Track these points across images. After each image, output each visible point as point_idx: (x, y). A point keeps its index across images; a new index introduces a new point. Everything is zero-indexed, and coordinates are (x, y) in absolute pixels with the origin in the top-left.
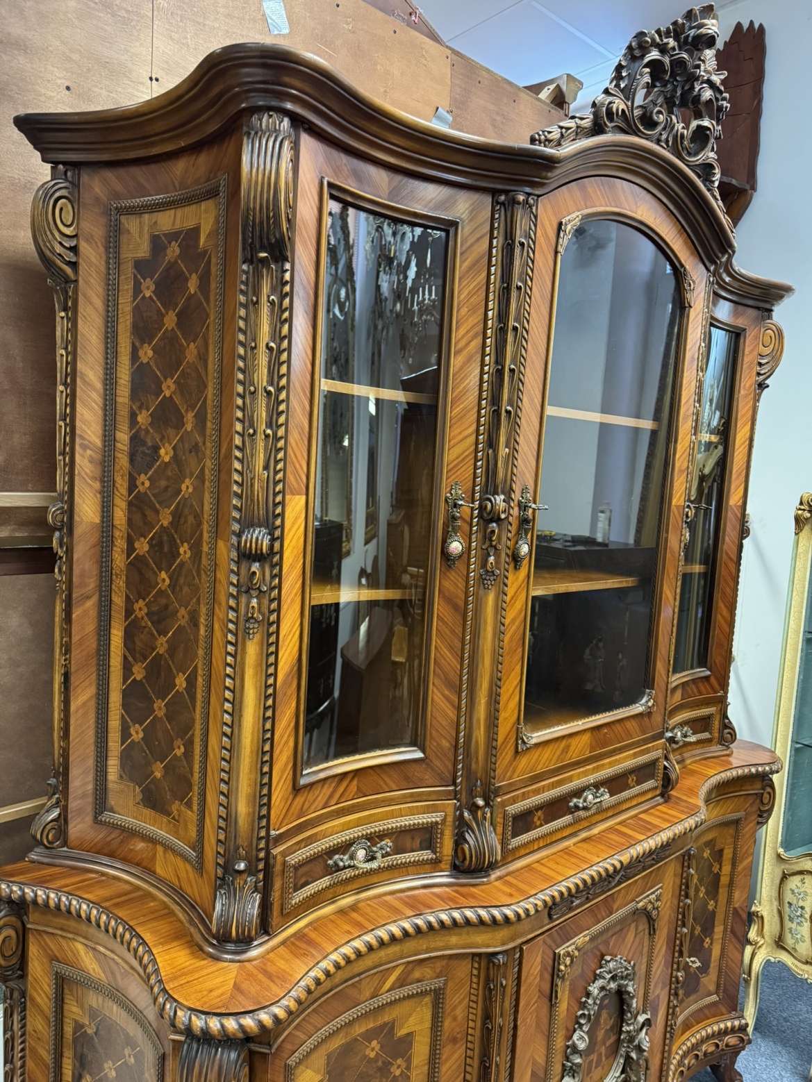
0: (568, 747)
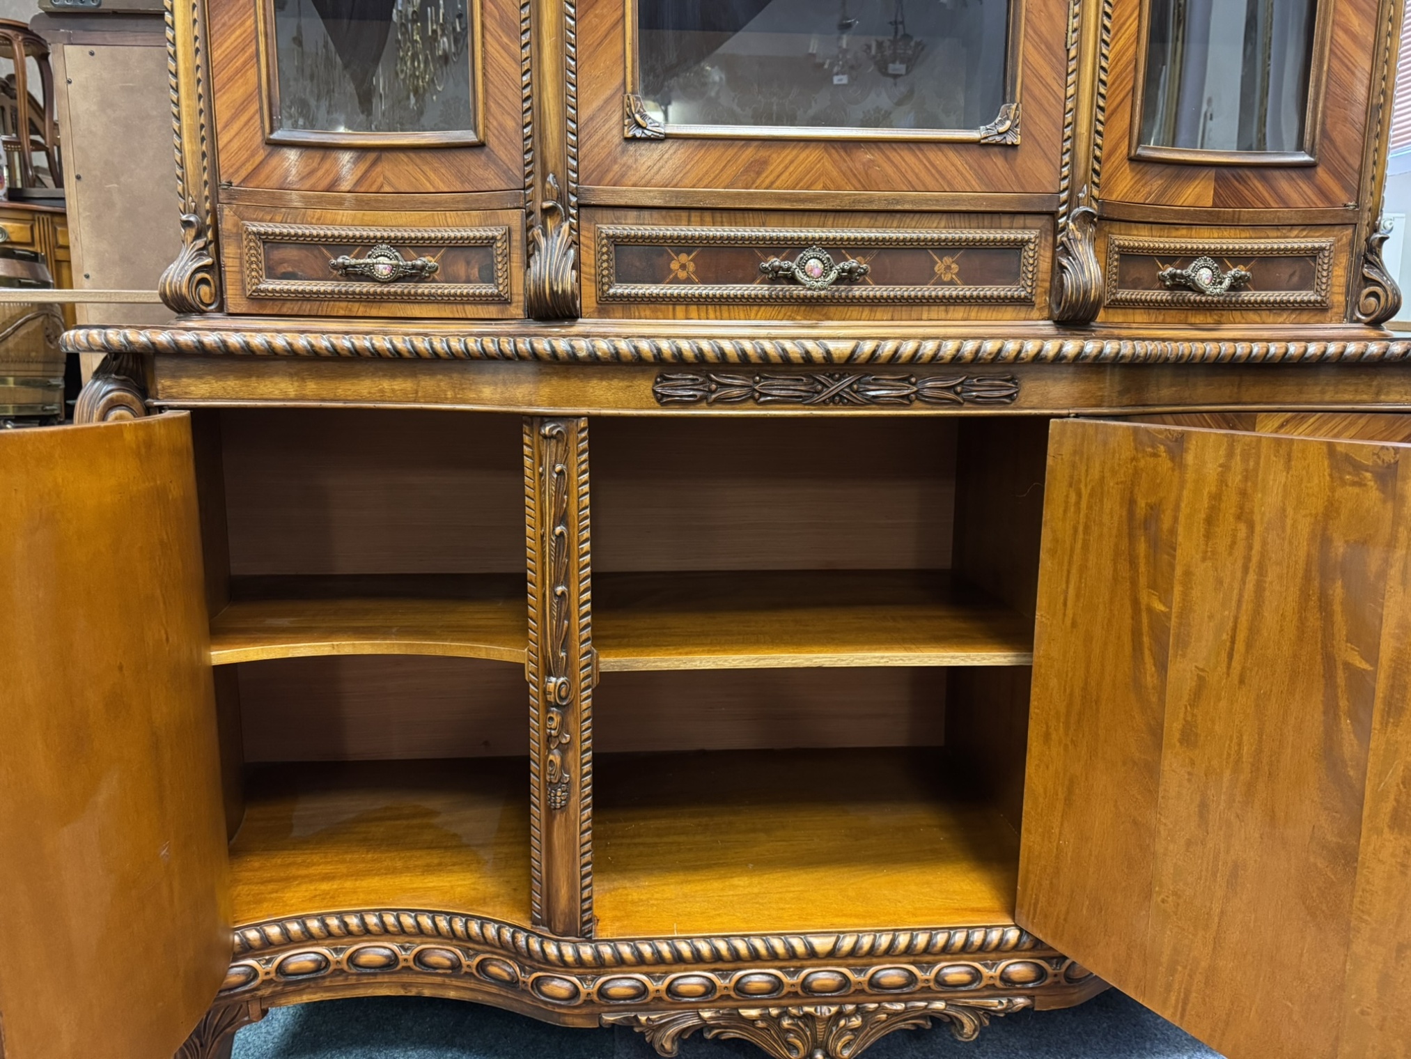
0: (764, 163)
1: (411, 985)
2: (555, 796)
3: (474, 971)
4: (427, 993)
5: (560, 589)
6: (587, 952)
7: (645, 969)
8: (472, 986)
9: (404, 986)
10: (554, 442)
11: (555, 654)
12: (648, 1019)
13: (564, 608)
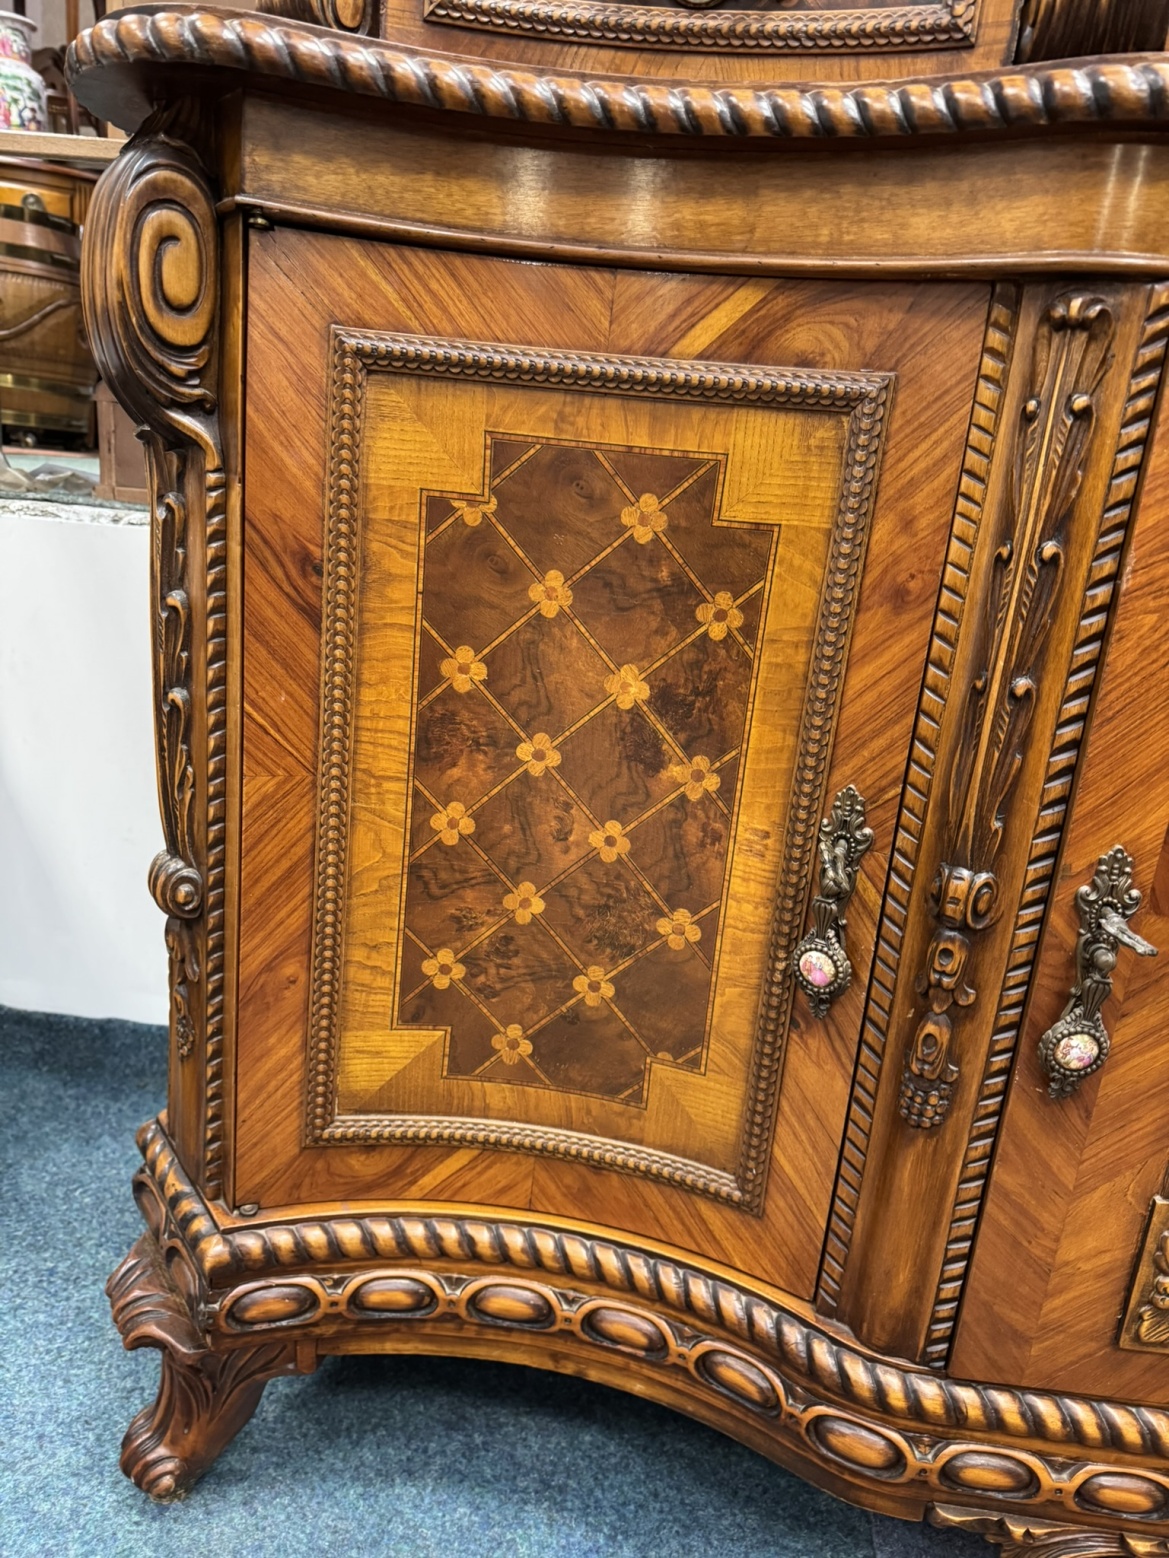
1: (567, 1357)
2: (925, 1102)
3: (691, 1367)
4: (594, 1375)
5: (1022, 684)
6: (930, 1392)
7: (1038, 1445)
8: (679, 1385)
9: (555, 1357)
10: (1083, 337)
11: (981, 820)
12: (1028, 1533)
13: (1021, 725)
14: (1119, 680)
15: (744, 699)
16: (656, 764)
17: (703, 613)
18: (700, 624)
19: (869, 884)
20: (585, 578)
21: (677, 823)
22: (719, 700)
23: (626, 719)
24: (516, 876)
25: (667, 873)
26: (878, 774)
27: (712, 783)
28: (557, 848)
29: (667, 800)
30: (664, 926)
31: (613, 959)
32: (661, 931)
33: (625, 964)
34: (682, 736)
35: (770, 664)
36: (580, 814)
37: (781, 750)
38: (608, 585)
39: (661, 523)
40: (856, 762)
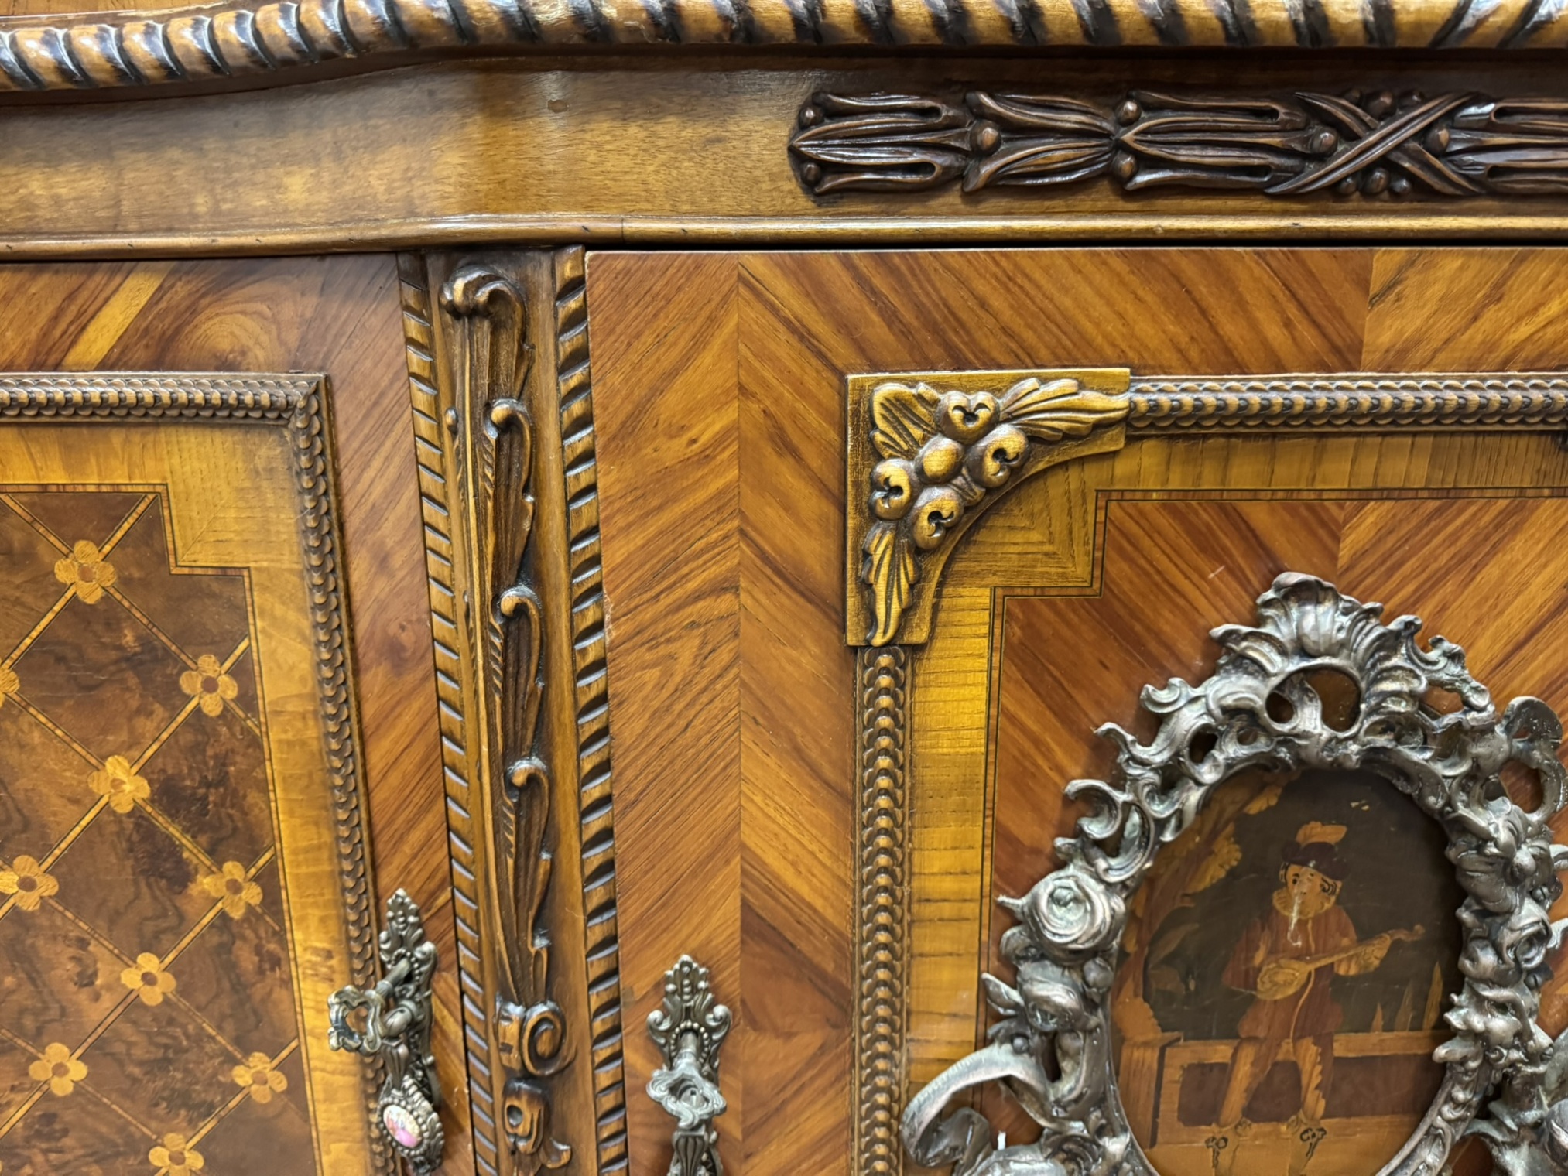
5: (522, 769)
10: (484, 326)
11: (515, 943)
13: (537, 821)
14: (633, 754)
15: (263, 787)
16: (182, 877)
17: (189, 683)
18: (188, 699)
19: (446, 1012)
20: (28, 653)
21: (225, 948)
22: (235, 791)
23: (129, 824)
24: (39, 1038)
25: (228, 1011)
26: (425, 875)
27: (253, 894)
28: (83, 996)
29: (206, 921)
30: (242, 1076)
31: (192, 1123)
32: (240, 1082)
33: (207, 1126)
34: (203, 839)
35: (280, 742)
36: (100, 951)
37: (319, 847)
38: (60, 659)
39: (108, 575)
40: (398, 861)
